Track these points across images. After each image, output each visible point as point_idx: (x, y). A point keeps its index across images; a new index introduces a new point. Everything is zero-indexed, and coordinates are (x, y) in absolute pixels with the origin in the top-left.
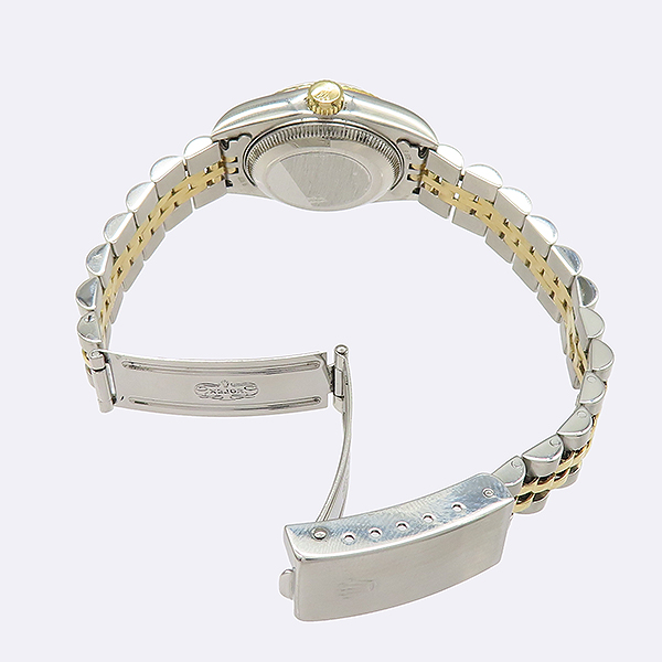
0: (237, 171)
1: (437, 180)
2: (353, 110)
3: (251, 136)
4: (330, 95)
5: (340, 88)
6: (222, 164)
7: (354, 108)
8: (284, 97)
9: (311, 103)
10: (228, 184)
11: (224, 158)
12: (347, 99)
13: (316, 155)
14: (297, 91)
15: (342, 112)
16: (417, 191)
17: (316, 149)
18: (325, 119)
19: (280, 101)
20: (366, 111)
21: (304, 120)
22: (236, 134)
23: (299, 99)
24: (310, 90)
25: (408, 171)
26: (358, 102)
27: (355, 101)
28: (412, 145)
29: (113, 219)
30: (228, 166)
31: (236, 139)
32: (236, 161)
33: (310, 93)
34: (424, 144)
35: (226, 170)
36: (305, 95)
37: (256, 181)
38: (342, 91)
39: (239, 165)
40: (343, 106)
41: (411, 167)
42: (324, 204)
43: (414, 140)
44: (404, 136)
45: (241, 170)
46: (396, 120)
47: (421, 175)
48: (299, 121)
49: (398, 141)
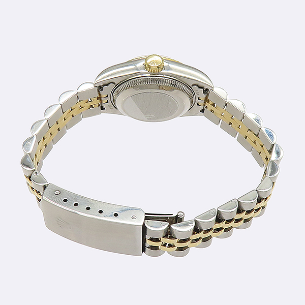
0: (107, 102)
1: (214, 105)
2: (168, 70)
3: (115, 84)
4: (157, 62)
5: (162, 59)
6: (99, 98)
7: (169, 69)
8: (132, 63)
9: (146, 66)
10: (102, 108)
11: (100, 95)
12: (166, 64)
13: (150, 94)
14: (139, 60)
15: (163, 71)
16: (203, 111)
17: (149, 91)
18: (154, 75)
19: (130, 65)
20: (175, 70)
21: (143, 75)
22: (107, 82)
23: (140, 64)
24: (146, 60)
25: (197, 101)
26: (171, 66)
27: (170, 65)
28: (200, 87)
29: (36, 123)
30: (102, 99)
31: (107, 85)
32: (107, 96)
33: (146, 62)
34: (206, 87)
35: (101, 101)
36: (144, 62)
37: (118, 107)
38: (163, 60)
39: (109, 99)
40: (163, 68)
41: (199, 99)
42: (153, 119)
43: (201, 85)
44: (195, 83)
45: (109, 101)
46: (191, 75)
47: (205, 102)
48: (141, 76)
49: (192, 86)
